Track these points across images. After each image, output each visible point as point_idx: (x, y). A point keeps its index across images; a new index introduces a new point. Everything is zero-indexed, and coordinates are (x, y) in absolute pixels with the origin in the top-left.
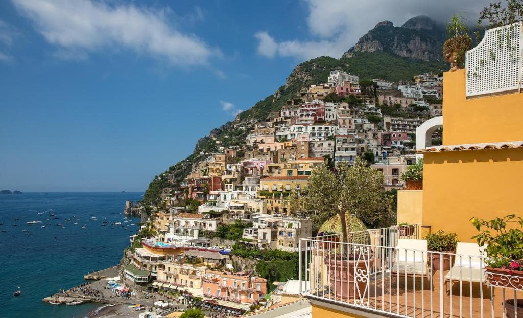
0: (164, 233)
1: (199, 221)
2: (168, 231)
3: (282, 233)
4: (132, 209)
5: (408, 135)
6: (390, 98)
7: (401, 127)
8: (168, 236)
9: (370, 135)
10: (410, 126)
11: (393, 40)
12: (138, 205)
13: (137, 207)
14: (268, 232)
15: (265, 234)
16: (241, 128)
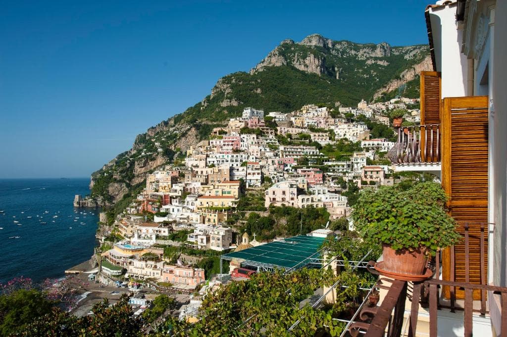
0: (130, 238)
1: (157, 228)
2: (133, 236)
3: (214, 239)
4: (81, 201)
5: (295, 159)
6: (284, 129)
7: (291, 154)
8: (132, 240)
9: (270, 161)
10: (296, 152)
11: (294, 56)
12: (87, 198)
13: (85, 200)
14: (205, 238)
15: (202, 239)
16: (175, 132)
